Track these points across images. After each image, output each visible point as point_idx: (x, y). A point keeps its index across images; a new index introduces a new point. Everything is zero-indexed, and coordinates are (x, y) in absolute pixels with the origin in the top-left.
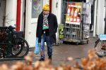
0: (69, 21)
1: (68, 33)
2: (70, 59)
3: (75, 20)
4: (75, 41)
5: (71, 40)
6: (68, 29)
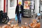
6: (24, 11)
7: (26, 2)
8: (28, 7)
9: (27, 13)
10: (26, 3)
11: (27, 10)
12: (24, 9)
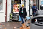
2: (15, 28)
3: (17, 11)
6: (14, 15)
9: (16, 17)
10: (15, 6)
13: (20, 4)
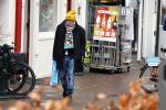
0: (98, 35)
1: (97, 55)
4: (109, 67)
5: (102, 66)
7: (103, 12)
8: (110, 31)
10: (102, 15)
11: (107, 43)
12: (95, 38)
13: (123, 8)
